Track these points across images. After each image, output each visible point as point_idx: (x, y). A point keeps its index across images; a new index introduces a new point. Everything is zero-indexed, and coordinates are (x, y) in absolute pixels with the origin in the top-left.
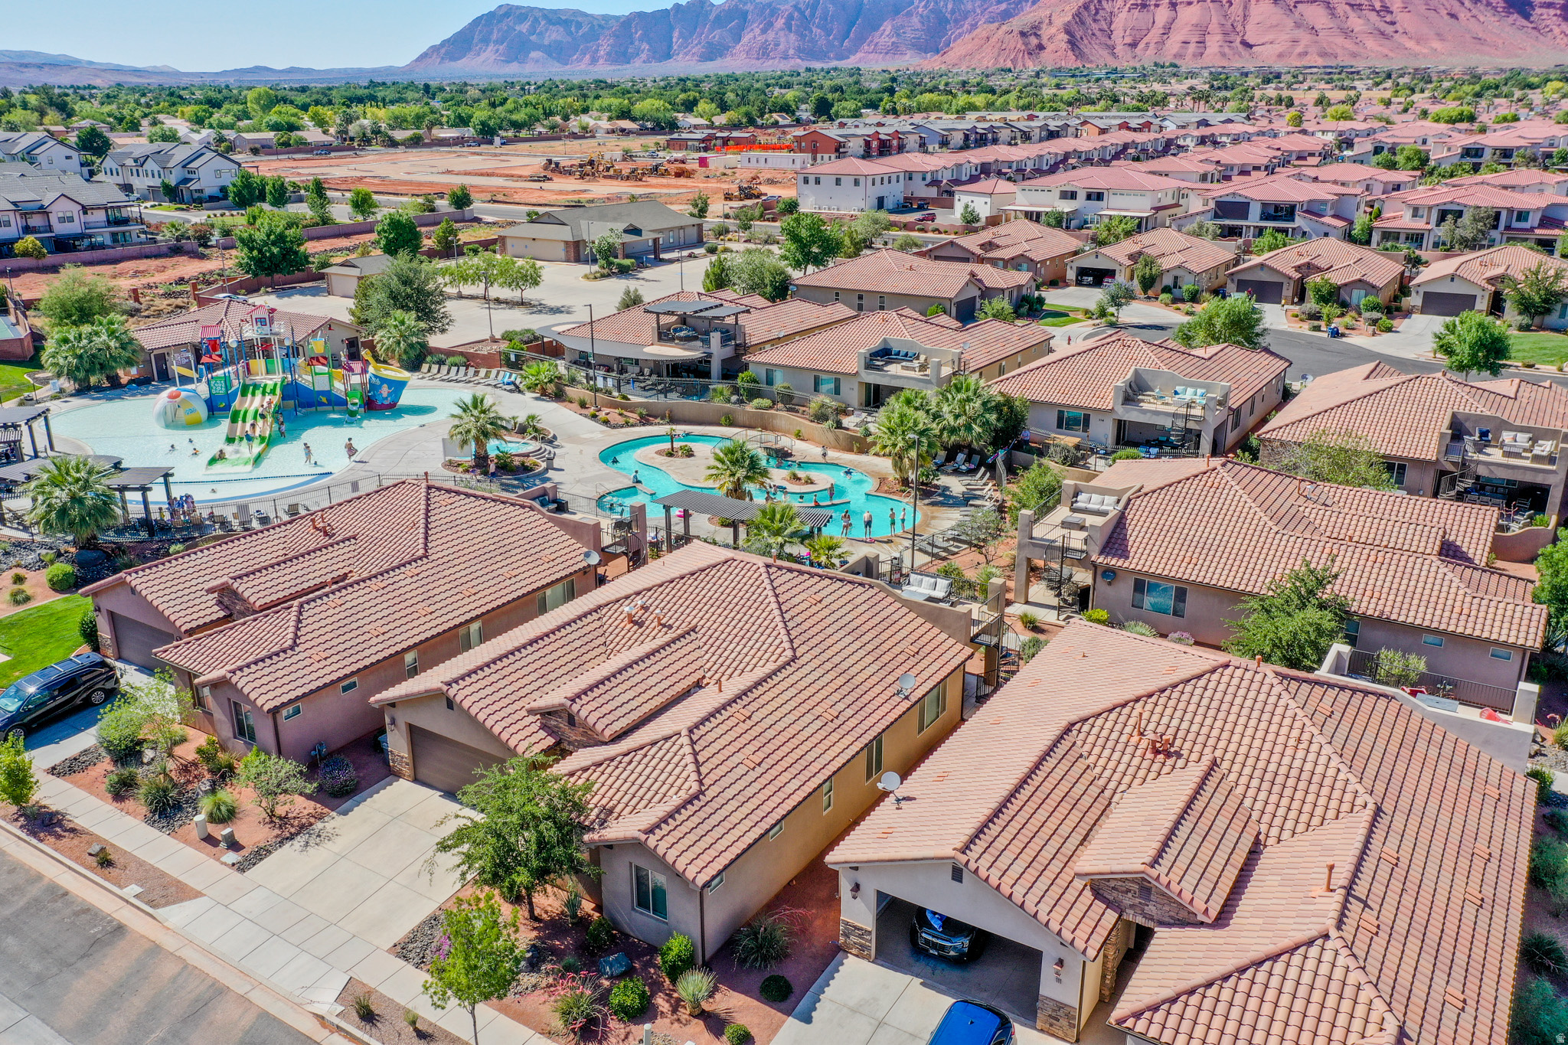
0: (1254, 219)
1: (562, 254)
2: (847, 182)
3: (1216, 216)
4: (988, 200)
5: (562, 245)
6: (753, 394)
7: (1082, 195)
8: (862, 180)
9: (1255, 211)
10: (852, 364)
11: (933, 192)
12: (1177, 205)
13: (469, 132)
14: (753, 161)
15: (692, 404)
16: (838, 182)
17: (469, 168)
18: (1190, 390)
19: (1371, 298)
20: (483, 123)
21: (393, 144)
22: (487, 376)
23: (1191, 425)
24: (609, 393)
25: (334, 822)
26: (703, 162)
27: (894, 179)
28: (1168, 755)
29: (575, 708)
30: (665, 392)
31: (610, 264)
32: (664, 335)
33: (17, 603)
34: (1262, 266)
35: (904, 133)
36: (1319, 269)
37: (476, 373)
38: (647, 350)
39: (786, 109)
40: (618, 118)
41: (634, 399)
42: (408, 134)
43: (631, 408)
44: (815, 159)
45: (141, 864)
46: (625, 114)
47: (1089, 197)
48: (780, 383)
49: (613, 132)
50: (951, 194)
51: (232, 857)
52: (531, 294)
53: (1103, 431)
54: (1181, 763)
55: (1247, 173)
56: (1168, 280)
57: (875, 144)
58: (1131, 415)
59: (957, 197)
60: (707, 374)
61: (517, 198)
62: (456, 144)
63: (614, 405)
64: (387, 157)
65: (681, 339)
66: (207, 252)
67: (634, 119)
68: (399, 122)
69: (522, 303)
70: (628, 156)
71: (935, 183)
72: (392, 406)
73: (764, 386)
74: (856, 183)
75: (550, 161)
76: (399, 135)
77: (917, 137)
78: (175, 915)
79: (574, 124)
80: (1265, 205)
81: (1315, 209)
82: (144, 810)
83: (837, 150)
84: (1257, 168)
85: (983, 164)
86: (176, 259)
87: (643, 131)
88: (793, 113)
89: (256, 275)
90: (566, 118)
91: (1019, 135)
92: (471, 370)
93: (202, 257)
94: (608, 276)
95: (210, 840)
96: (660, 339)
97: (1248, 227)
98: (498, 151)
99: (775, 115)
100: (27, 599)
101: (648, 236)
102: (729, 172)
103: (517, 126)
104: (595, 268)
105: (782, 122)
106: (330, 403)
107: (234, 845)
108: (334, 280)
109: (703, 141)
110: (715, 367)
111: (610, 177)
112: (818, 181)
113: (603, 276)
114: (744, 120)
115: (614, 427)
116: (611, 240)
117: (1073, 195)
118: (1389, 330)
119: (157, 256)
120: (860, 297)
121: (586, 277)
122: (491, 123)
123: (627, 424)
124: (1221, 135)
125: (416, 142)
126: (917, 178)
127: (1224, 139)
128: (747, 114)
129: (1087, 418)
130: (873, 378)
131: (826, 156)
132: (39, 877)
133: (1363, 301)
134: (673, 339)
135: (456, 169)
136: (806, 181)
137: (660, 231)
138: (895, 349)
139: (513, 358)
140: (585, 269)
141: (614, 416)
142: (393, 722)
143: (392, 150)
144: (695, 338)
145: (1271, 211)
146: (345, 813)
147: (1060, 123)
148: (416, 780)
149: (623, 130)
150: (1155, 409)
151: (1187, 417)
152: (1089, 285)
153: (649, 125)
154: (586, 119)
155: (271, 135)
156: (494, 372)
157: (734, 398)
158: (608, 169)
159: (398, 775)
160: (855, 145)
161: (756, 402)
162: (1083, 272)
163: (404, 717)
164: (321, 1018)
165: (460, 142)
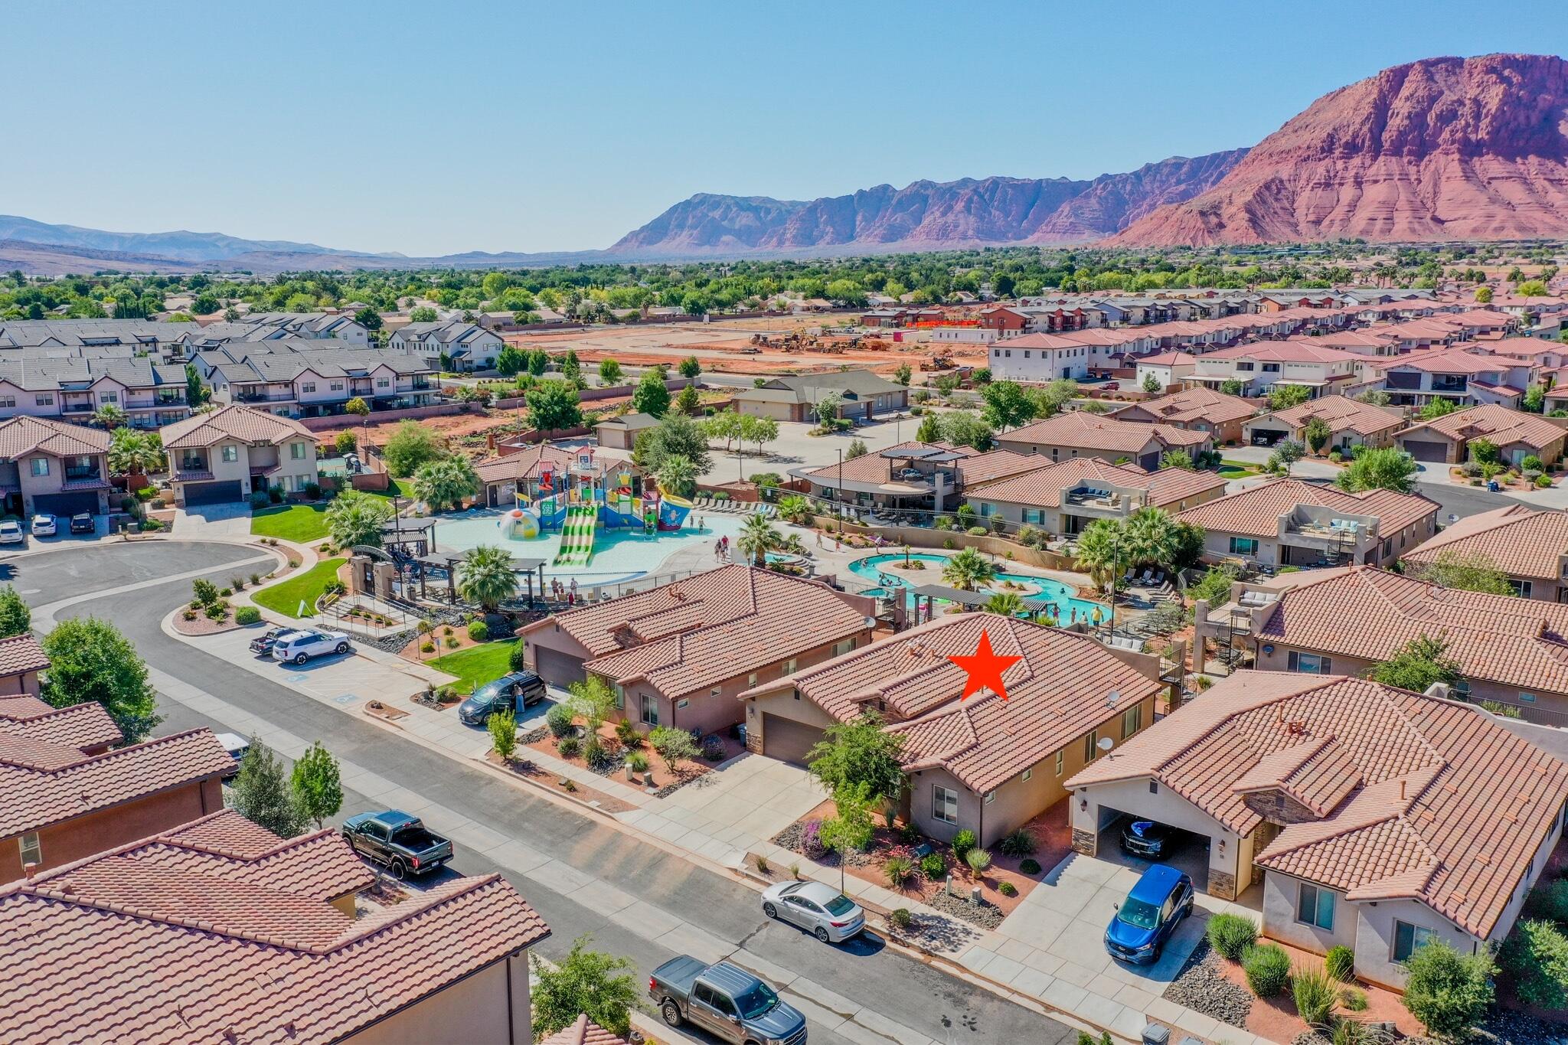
0: (1426, 387)
1: (788, 415)
2: (1036, 355)
3: (1389, 386)
4: (1169, 371)
5: (788, 407)
6: (971, 523)
7: (1258, 367)
8: (1049, 353)
9: (1426, 382)
10: (1055, 499)
11: (1116, 364)
12: (1352, 376)
13: (680, 310)
14: (945, 335)
15: (920, 531)
16: (1027, 355)
17: (686, 342)
18: (1344, 523)
19: (1530, 457)
20: (693, 303)
21: (614, 321)
22: (747, 508)
23: (1344, 550)
24: (851, 520)
25: (714, 774)
26: (898, 337)
27: (1079, 352)
28: (1301, 734)
29: (886, 696)
30: (897, 521)
31: (831, 423)
32: (895, 476)
33: (452, 647)
34: (1426, 428)
35: (1086, 310)
36: (1482, 432)
37: (738, 506)
38: (882, 487)
39: (969, 287)
40: (813, 297)
41: (871, 526)
42: (627, 312)
43: (871, 533)
44: (1001, 334)
45: (595, 791)
46: (820, 294)
47: (1265, 368)
48: (993, 515)
49: (808, 309)
50: (1133, 365)
51: (652, 790)
52: (768, 446)
53: (1269, 554)
54: (1310, 738)
55: (1426, 347)
56: (1337, 441)
57: (1058, 320)
58: (1294, 541)
59: (1138, 368)
60: (932, 507)
61: (733, 368)
62: (669, 321)
63: (855, 530)
64: (610, 333)
65: (909, 479)
66: (488, 411)
67: (827, 298)
68: (619, 302)
69: (760, 454)
70: (827, 332)
71: (1118, 355)
72: (677, 528)
73: (979, 516)
74: (1044, 355)
75: (758, 337)
76: (619, 313)
77: (1098, 314)
78: (625, 817)
79: (773, 302)
80: (1436, 375)
81: (1487, 379)
82: (585, 763)
83: (1023, 326)
84: (1435, 342)
85: (1163, 339)
86: (466, 417)
87: (836, 309)
88: (976, 291)
89: (540, 428)
90: (765, 297)
91: (1198, 311)
92: (734, 503)
93: (486, 415)
94: (829, 433)
95: (633, 780)
96: (892, 479)
97: (1420, 396)
98: (708, 327)
99: (959, 294)
100: (458, 645)
101: (862, 401)
102: (921, 345)
103: (721, 304)
104: (819, 426)
105: (965, 299)
106: (630, 524)
107: (652, 784)
108: (604, 435)
109: (895, 318)
110: (939, 501)
111: (814, 350)
112: (1008, 354)
113: (825, 433)
114: (930, 298)
115: (856, 547)
116: (832, 402)
117: (1250, 367)
118: (1548, 485)
119: (451, 414)
120: (1055, 452)
121: (811, 434)
122: (701, 302)
123: (867, 545)
124: (1404, 311)
125: (634, 320)
126: (1101, 351)
127: (1407, 314)
128: (932, 293)
129: (1255, 543)
130: (1072, 510)
131: (1012, 332)
132: (531, 796)
133: (1523, 461)
134: (903, 479)
135: (675, 343)
136: (997, 354)
137: (871, 396)
138: (1091, 488)
139: (769, 493)
140: (810, 427)
141: (856, 539)
142: (753, 711)
143: (614, 327)
144: (921, 479)
145: (1443, 381)
146: (722, 770)
147: (1239, 300)
148: (764, 754)
149: (817, 308)
150: (1312, 536)
151: (1340, 543)
152: (1263, 445)
153: (841, 303)
154: (782, 298)
155: (511, 314)
156: (753, 504)
157: (955, 526)
158: (811, 343)
159: (752, 751)
160: (1042, 321)
161: (973, 530)
162: (1257, 433)
163: (760, 707)
164: (735, 871)
165: (672, 319)
